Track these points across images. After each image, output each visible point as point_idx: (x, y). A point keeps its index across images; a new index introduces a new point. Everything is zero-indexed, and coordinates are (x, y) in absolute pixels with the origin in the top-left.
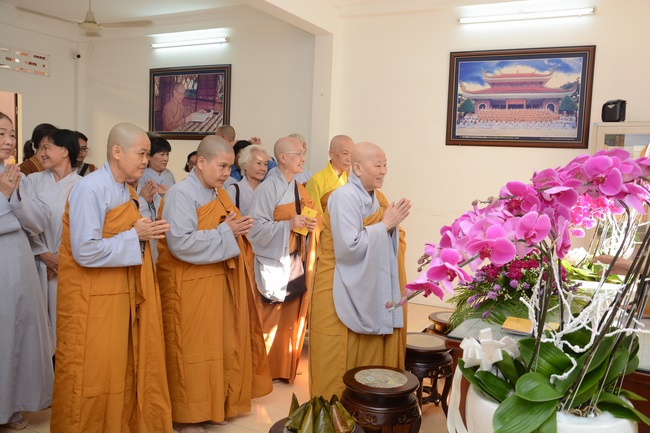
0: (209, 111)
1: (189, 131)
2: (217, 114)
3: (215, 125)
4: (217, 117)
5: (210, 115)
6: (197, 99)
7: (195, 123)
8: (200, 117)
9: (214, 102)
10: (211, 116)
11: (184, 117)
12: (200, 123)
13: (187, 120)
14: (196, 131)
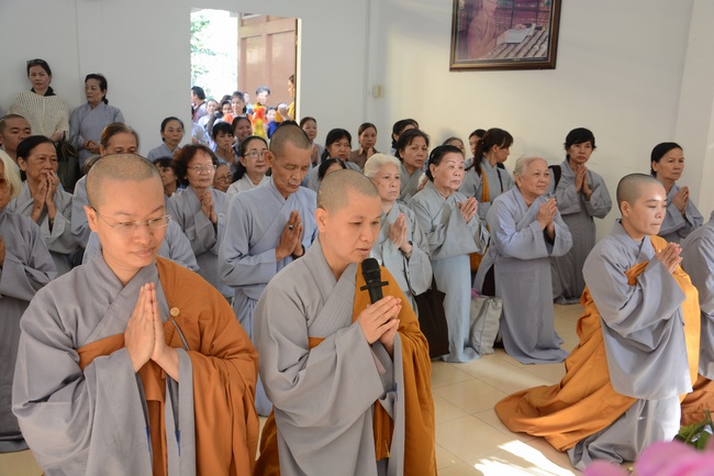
0: (529, 26)
1: (502, 57)
2: (538, 29)
3: (537, 47)
4: (540, 33)
5: (531, 31)
6: (514, 8)
7: (509, 44)
8: (517, 35)
9: (537, 11)
10: (531, 34)
11: (495, 36)
12: (516, 44)
13: (500, 41)
14: (510, 57)
